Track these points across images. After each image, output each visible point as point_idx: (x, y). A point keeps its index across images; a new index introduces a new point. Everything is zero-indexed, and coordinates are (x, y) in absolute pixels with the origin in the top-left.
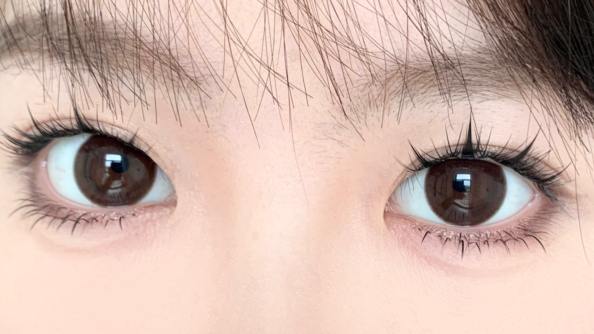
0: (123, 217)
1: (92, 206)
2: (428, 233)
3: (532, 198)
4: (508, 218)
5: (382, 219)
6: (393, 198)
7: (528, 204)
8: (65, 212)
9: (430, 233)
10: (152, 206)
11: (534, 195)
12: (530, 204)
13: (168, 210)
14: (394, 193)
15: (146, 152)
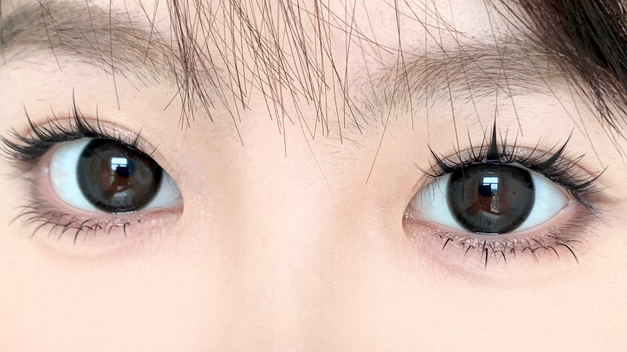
0: (128, 224)
1: (97, 213)
2: (450, 240)
3: (565, 204)
4: (538, 225)
5: (401, 226)
6: (413, 204)
7: (561, 210)
8: (68, 219)
9: (452, 240)
10: (159, 212)
11: (568, 202)
12: (563, 211)
13: (174, 217)
14: (414, 198)
15: (151, 154)
